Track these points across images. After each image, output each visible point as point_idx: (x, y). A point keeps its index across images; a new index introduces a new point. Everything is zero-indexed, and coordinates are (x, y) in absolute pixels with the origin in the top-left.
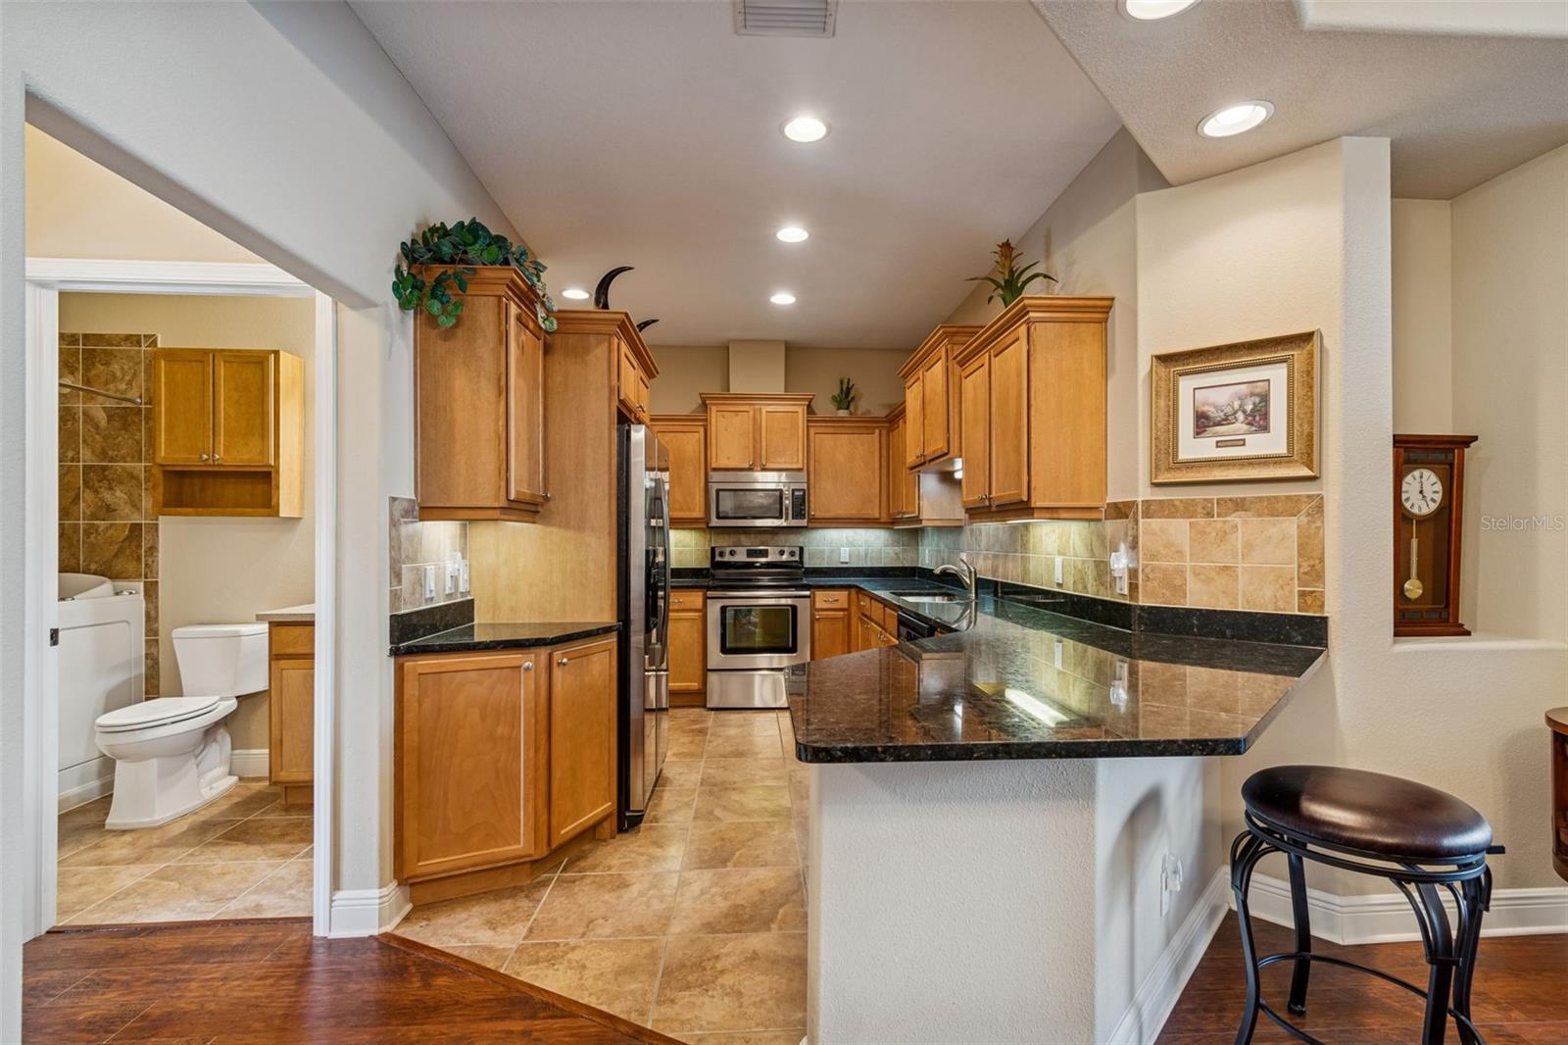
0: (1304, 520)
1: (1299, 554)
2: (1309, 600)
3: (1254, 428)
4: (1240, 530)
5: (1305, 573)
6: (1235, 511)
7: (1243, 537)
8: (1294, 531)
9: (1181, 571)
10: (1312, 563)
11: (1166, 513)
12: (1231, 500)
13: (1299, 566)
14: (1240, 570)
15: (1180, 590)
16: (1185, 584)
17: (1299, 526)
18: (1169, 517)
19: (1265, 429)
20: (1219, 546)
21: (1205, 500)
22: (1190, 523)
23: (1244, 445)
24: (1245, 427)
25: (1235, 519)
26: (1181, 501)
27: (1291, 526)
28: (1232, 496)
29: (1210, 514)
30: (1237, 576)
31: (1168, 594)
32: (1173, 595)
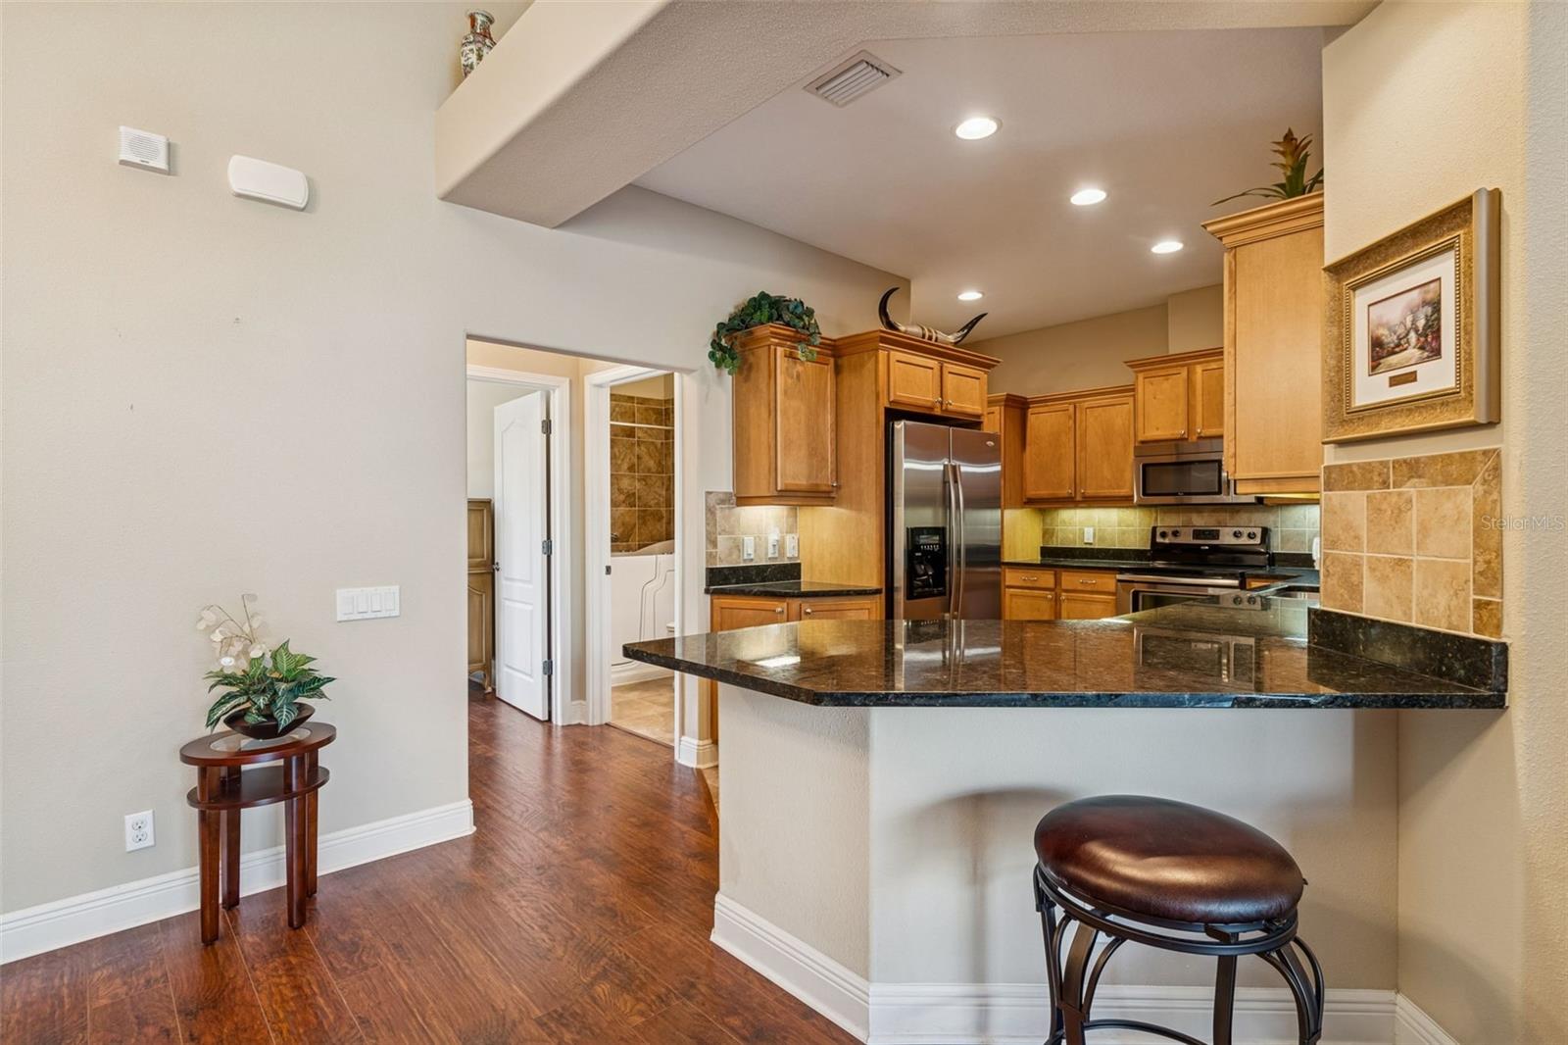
0: (1480, 488)
1: (1476, 545)
2: (1484, 613)
3: (1426, 354)
4: (1415, 507)
5: (1481, 573)
6: (1409, 479)
7: (1418, 516)
8: (1469, 507)
9: (1357, 564)
10: (1488, 557)
11: (1345, 483)
12: (1405, 461)
13: (1475, 562)
14: (1415, 566)
15: (1355, 590)
16: (1362, 583)
17: (1475, 499)
18: (1347, 489)
19: (1437, 353)
20: (1394, 529)
21: (1381, 463)
22: (1368, 497)
23: (1415, 380)
24: (1417, 353)
25: (1410, 489)
26: (1358, 465)
27: (1465, 498)
28: (1405, 457)
29: (1385, 484)
30: (1412, 573)
31: (1346, 596)
32: (1351, 598)
